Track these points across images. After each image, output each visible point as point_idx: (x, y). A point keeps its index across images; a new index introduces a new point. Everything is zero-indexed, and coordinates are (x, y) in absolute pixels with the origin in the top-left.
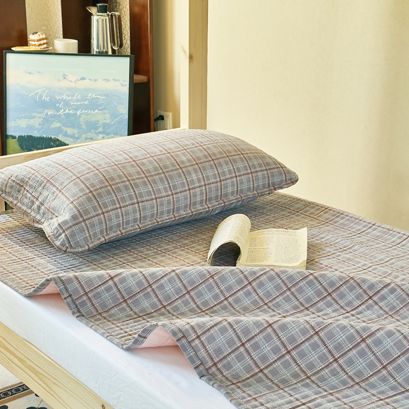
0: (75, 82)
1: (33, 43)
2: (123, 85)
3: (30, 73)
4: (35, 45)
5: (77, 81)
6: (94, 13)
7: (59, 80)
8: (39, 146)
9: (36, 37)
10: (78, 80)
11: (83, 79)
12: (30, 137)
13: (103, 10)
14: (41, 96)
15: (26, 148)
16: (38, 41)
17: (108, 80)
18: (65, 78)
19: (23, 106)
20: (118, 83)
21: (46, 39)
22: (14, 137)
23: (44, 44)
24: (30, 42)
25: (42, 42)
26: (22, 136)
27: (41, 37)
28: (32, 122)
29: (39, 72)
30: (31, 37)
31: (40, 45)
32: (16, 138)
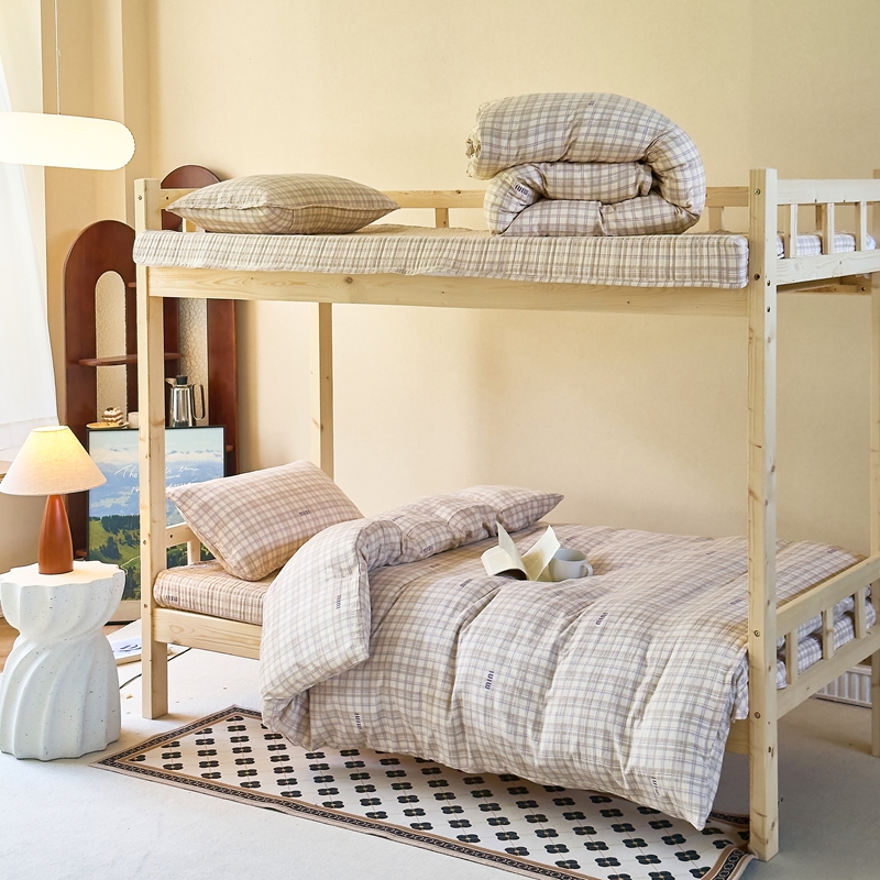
1: (109, 419)
2: (217, 456)
3: (116, 450)
6: (174, 386)
8: (125, 526)
9: (112, 412)
10: (169, 454)
11: (174, 452)
12: (115, 517)
14: (128, 473)
15: (111, 530)
17: (201, 452)
19: (108, 485)
20: (212, 454)
21: (122, 413)
22: (97, 519)
23: (120, 419)
24: (102, 418)
26: (106, 517)
28: (117, 501)
29: (125, 449)
30: (107, 413)
31: (117, 420)
32: (100, 520)
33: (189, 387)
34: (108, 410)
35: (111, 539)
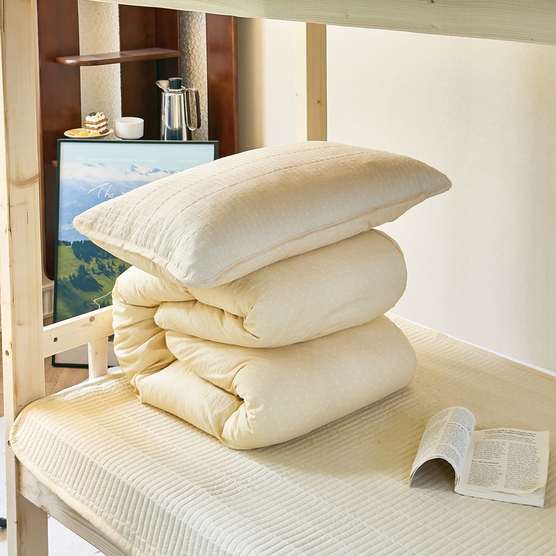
0: (147, 174)
1: (91, 126)
3: (90, 165)
4: (93, 128)
5: (149, 174)
6: (165, 90)
7: (126, 173)
8: (99, 254)
9: (94, 119)
10: (150, 172)
11: (156, 170)
12: (89, 244)
13: (176, 85)
15: (83, 257)
16: (97, 123)
18: (134, 170)
19: (80, 205)
21: (106, 120)
22: (67, 244)
23: (103, 126)
24: (87, 125)
25: (101, 125)
26: (77, 242)
27: (101, 119)
29: (101, 164)
30: (88, 119)
31: (99, 128)
32: (70, 245)
33: (183, 92)
34: (91, 115)
35: (82, 268)
